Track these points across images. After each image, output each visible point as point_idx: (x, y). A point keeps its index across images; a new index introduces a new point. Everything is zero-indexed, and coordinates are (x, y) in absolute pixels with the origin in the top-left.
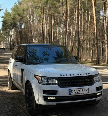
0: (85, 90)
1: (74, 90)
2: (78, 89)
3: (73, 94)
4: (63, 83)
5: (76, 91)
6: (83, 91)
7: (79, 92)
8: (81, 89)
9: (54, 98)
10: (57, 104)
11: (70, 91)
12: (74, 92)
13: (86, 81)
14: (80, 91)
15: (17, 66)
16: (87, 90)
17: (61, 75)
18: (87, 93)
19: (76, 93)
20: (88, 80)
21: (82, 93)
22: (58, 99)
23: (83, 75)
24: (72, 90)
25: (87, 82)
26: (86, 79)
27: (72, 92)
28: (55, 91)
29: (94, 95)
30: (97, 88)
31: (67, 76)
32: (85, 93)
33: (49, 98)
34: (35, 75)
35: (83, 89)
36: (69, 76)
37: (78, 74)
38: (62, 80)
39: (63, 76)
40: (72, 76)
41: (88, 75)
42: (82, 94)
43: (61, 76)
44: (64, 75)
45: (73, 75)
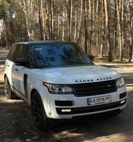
0: (106, 98)
1: (93, 99)
2: (98, 98)
3: (92, 104)
4: (80, 91)
5: (96, 100)
6: (105, 99)
7: (99, 101)
8: (102, 97)
9: (69, 110)
10: (73, 117)
11: (89, 100)
12: (94, 102)
13: (107, 87)
14: (101, 100)
15: (17, 70)
16: (109, 98)
17: (77, 81)
18: (109, 102)
19: (96, 102)
20: (110, 86)
21: (103, 102)
22: (74, 111)
23: (103, 80)
24: (91, 99)
25: (109, 88)
26: (107, 84)
27: (91, 101)
28: (70, 101)
29: (118, 104)
30: (120, 94)
31: (85, 82)
32: (107, 102)
33: (63, 111)
34: (44, 83)
35: (104, 97)
36: (87, 82)
37: (98, 80)
38: (78, 88)
39: (79, 83)
40: (90, 82)
41: (109, 79)
42: (103, 104)
43: (77, 83)
44: (81, 81)
45: (92, 80)
